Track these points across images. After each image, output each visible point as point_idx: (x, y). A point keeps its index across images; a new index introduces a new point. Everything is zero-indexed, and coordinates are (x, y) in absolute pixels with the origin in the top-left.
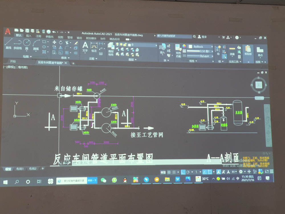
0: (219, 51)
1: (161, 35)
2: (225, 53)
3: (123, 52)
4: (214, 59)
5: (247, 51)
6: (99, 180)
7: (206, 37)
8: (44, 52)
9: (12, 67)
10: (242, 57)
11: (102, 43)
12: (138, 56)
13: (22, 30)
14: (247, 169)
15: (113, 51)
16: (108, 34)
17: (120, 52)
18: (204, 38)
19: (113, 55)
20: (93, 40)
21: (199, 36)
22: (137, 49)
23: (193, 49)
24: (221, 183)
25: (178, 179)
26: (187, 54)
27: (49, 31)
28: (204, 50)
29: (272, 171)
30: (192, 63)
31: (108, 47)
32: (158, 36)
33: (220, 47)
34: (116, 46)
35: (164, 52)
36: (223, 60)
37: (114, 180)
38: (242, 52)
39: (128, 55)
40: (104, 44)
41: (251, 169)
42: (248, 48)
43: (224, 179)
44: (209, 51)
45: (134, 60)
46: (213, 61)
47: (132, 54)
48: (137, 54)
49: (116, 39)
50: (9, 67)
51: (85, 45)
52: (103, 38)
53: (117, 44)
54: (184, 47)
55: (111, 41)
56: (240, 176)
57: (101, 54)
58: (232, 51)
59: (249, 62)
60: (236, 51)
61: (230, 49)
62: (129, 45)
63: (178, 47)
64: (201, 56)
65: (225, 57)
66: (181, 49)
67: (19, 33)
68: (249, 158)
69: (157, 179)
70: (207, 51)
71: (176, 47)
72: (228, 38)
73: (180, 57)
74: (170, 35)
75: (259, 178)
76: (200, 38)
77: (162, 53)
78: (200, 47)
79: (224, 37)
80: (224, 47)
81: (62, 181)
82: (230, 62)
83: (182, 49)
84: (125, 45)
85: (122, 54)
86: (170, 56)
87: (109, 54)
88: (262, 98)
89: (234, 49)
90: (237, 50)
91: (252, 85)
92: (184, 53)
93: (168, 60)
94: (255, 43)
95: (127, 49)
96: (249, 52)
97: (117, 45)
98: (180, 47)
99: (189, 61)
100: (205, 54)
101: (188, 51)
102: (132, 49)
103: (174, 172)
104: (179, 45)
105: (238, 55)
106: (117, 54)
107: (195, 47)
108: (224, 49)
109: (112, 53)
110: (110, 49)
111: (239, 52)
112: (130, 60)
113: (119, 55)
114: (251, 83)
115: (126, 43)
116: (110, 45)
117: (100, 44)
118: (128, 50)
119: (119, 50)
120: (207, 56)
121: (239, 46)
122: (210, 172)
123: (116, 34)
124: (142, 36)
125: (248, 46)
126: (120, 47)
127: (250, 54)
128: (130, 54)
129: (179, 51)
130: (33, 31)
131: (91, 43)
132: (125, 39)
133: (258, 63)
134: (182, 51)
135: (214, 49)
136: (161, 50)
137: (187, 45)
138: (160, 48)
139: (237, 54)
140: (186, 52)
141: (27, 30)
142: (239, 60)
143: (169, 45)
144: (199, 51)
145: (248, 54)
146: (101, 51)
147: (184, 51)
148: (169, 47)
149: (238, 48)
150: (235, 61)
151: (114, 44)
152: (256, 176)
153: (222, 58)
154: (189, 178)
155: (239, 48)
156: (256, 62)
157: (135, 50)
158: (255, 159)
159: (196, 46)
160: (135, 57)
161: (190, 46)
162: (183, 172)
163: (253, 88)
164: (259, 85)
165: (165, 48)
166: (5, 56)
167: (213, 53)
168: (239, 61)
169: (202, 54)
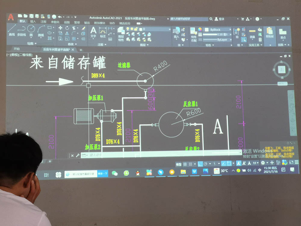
0: (238, 34)
1: (175, 18)
2: (245, 35)
3: (133, 37)
4: (232, 42)
5: (268, 34)
6: (110, 173)
7: (223, 19)
8: (50, 38)
9: (16, 55)
10: (263, 40)
11: (111, 28)
12: (151, 41)
13: (26, 16)
14: (270, 159)
15: (123, 36)
16: (118, 18)
17: (131, 37)
18: (221, 20)
19: (123, 41)
20: (102, 25)
21: (216, 18)
22: (149, 33)
23: (210, 32)
24: (242, 175)
25: (194, 171)
26: (203, 38)
27: (54, 17)
28: (222, 34)
29: (297, 162)
30: (208, 48)
31: (118, 32)
32: (172, 19)
33: (238, 29)
34: (126, 31)
35: (178, 36)
36: (243, 43)
37: (126, 173)
38: (263, 35)
39: (140, 40)
40: (114, 28)
41: (274, 160)
42: (270, 31)
43: (244, 171)
44: (227, 34)
45: (146, 45)
46: (232, 45)
47: (144, 38)
48: (149, 39)
49: (126, 23)
50: (13, 55)
51: (93, 30)
52: (112, 22)
53: (128, 28)
54: (200, 30)
55: (121, 26)
56: (262, 167)
57: (110, 39)
58: (252, 34)
59: (270, 45)
60: (256, 34)
61: (250, 31)
62: (141, 29)
63: (193, 31)
64: (219, 40)
65: (245, 40)
66: (196, 33)
67: (23, 18)
68: (272, 148)
69: (172, 172)
70: (225, 34)
71: (191, 31)
72: (248, 19)
73: (196, 41)
74: (185, 18)
75: (283, 170)
76: (218, 20)
77: (176, 37)
78: (218, 30)
79: (243, 19)
80: (243, 29)
81: (70, 174)
82: (250, 45)
83: (198, 33)
84: (136, 29)
85: (133, 39)
86: (185, 40)
87: (119, 39)
88: (285, 84)
89: (254, 31)
90: (257, 32)
91: (274, 70)
92: (200, 37)
93: (183, 45)
94: (277, 25)
95: (138, 33)
96: (271, 35)
97: (128, 30)
98: (196, 31)
99: (206, 46)
100: (223, 37)
101: (204, 34)
102: (144, 33)
103: (190, 164)
104: (194, 28)
105: (259, 38)
106: (128, 39)
107: (211, 30)
108: (243, 32)
109: (122, 38)
110: (120, 34)
111: (260, 35)
112: (141, 45)
113: (129, 40)
114: (273, 68)
115: (137, 28)
116: (120, 30)
117: (109, 29)
118: (139, 35)
119: (129, 35)
120: (225, 40)
121: (259, 28)
122: (229, 163)
123: (126, 18)
124: (155, 20)
125: (269, 28)
126: (131, 32)
127: (272, 36)
128: (141, 39)
129: (194, 35)
130: (37, 16)
131: (100, 28)
132: (136, 23)
133: (281, 46)
134: (197, 35)
135: (232, 32)
136: (175, 34)
137: (203, 28)
138: (173, 32)
139: (257, 37)
140: (202, 36)
141: (31, 16)
142: (260, 43)
143: (184, 29)
144: (216, 34)
145: (270, 37)
146: (110, 36)
147: (200, 35)
148: (184, 30)
149: (258, 30)
150: (255, 44)
151: (125, 29)
152: (279, 167)
153: (242, 42)
154: (207, 170)
155: (260, 30)
156: (278, 45)
157: (147, 34)
158: (279, 149)
159: (213, 29)
160: (147, 42)
161: (207, 29)
162: (200, 164)
163: (275, 73)
164: (282, 70)
165: (179, 32)
166: (8, 43)
167: (231, 36)
168: (260, 45)
169: (220, 37)
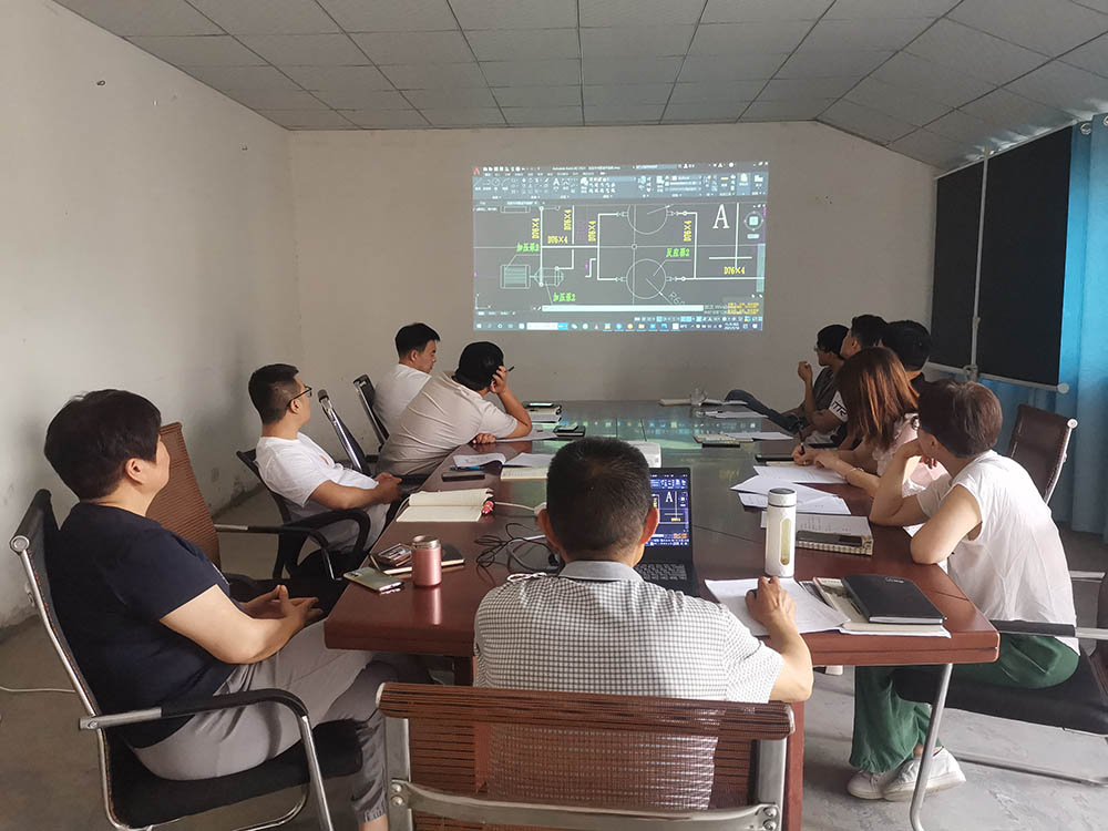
0: (709, 182)
1: (640, 166)
2: (716, 184)
3: (597, 188)
4: (701, 192)
5: (742, 181)
6: (570, 326)
7: (693, 166)
8: (513, 192)
9: (482, 209)
10: (736, 188)
11: (575, 179)
12: (614, 192)
13: (490, 169)
14: (732, 316)
15: (586, 187)
16: (581, 168)
17: (594, 188)
18: (691, 167)
19: (587, 193)
20: (565, 176)
21: (686, 165)
22: (613, 183)
23: (678, 181)
24: (701, 330)
25: (653, 326)
26: (670, 188)
27: (518, 169)
28: (691, 182)
29: (761, 319)
30: (676, 198)
31: (581, 183)
32: (638, 167)
33: (709, 177)
34: (589, 181)
35: (643, 186)
36: (714, 192)
37: (585, 326)
38: (736, 182)
39: (603, 192)
40: (577, 179)
41: (737, 316)
42: (744, 177)
43: (704, 326)
44: (696, 183)
45: (609, 196)
46: (701, 195)
47: (607, 190)
48: (613, 190)
49: (590, 174)
50: (479, 209)
51: (556, 181)
52: (575, 173)
53: (591, 179)
54: (667, 179)
55: (585, 176)
56: (723, 324)
57: (573, 191)
58: (724, 182)
59: (744, 194)
60: (728, 182)
61: (722, 179)
62: (604, 180)
63: (659, 179)
64: (687, 189)
65: (716, 189)
66: (663, 182)
67: (488, 172)
68: (735, 304)
69: (630, 326)
70: (694, 183)
71: (657, 180)
72: (720, 165)
73: (662, 191)
74: (651, 166)
75: (745, 326)
76: (687, 167)
77: (641, 187)
78: (686, 178)
79: (715, 165)
80: (715, 177)
81: (532, 326)
82: (721, 194)
83: (665, 182)
84: (599, 180)
85: (596, 191)
86: (650, 190)
87: (582, 191)
88: (757, 236)
89: (727, 178)
90: (730, 180)
91: (745, 221)
92: (667, 187)
93: (648, 196)
94: (752, 171)
95: (602, 184)
96: (745, 182)
97: (591, 181)
98: (663, 180)
99: (672, 196)
101: (671, 183)
102: (607, 184)
103: (649, 319)
104: (661, 177)
105: (732, 186)
107: (680, 178)
108: (714, 180)
109: (585, 190)
110: (583, 185)
112: (605, 196)
113: (592, 192)
114: (745, 219)
115: (601, 178)
116: (583, 181)
117: (572, 180)
118: (603, 186)
119: (592, 186)
120: (695, 189)
121: (733, 175)
122: (689, 319)
123: (590, 168)
124: (619, 168)
125: (744, 174)
126: (594, 183)
127: (747, 184)
128: (604, 190)
129: (660, 184)
130: (502, 169)
131: (563, 179)
132: (600, 173)
133: (755, 194)
134: (664, 184)
135: (702, 180)
136: (640, 184)
137: (671, 176)
138: (639, 182)
139: (730, 185)
140: (669, 185)
141: (496, 169)
142: (732, 192)
143: (650, 178)
144: (684, 183)
145: (743, 184)
146: (573, 188)
147: (667, 184)
148: (650, 180)
150: (726, 193)
151: (588, 179)
152: (741, 324)
153: (712, 191)
154: (665, 325)
155: (733, 177)
156: (753, 193)
157: (611, 185)
158: (743, 305)
160: (611, 193)
161: (674, 178)
162: (659, 319)
163: (746, 225)
164: (754, 221)
165: (645, 181)
166: (474, 198)
167: (701, 185)
168: (732, 194)
169: (688, 186)
